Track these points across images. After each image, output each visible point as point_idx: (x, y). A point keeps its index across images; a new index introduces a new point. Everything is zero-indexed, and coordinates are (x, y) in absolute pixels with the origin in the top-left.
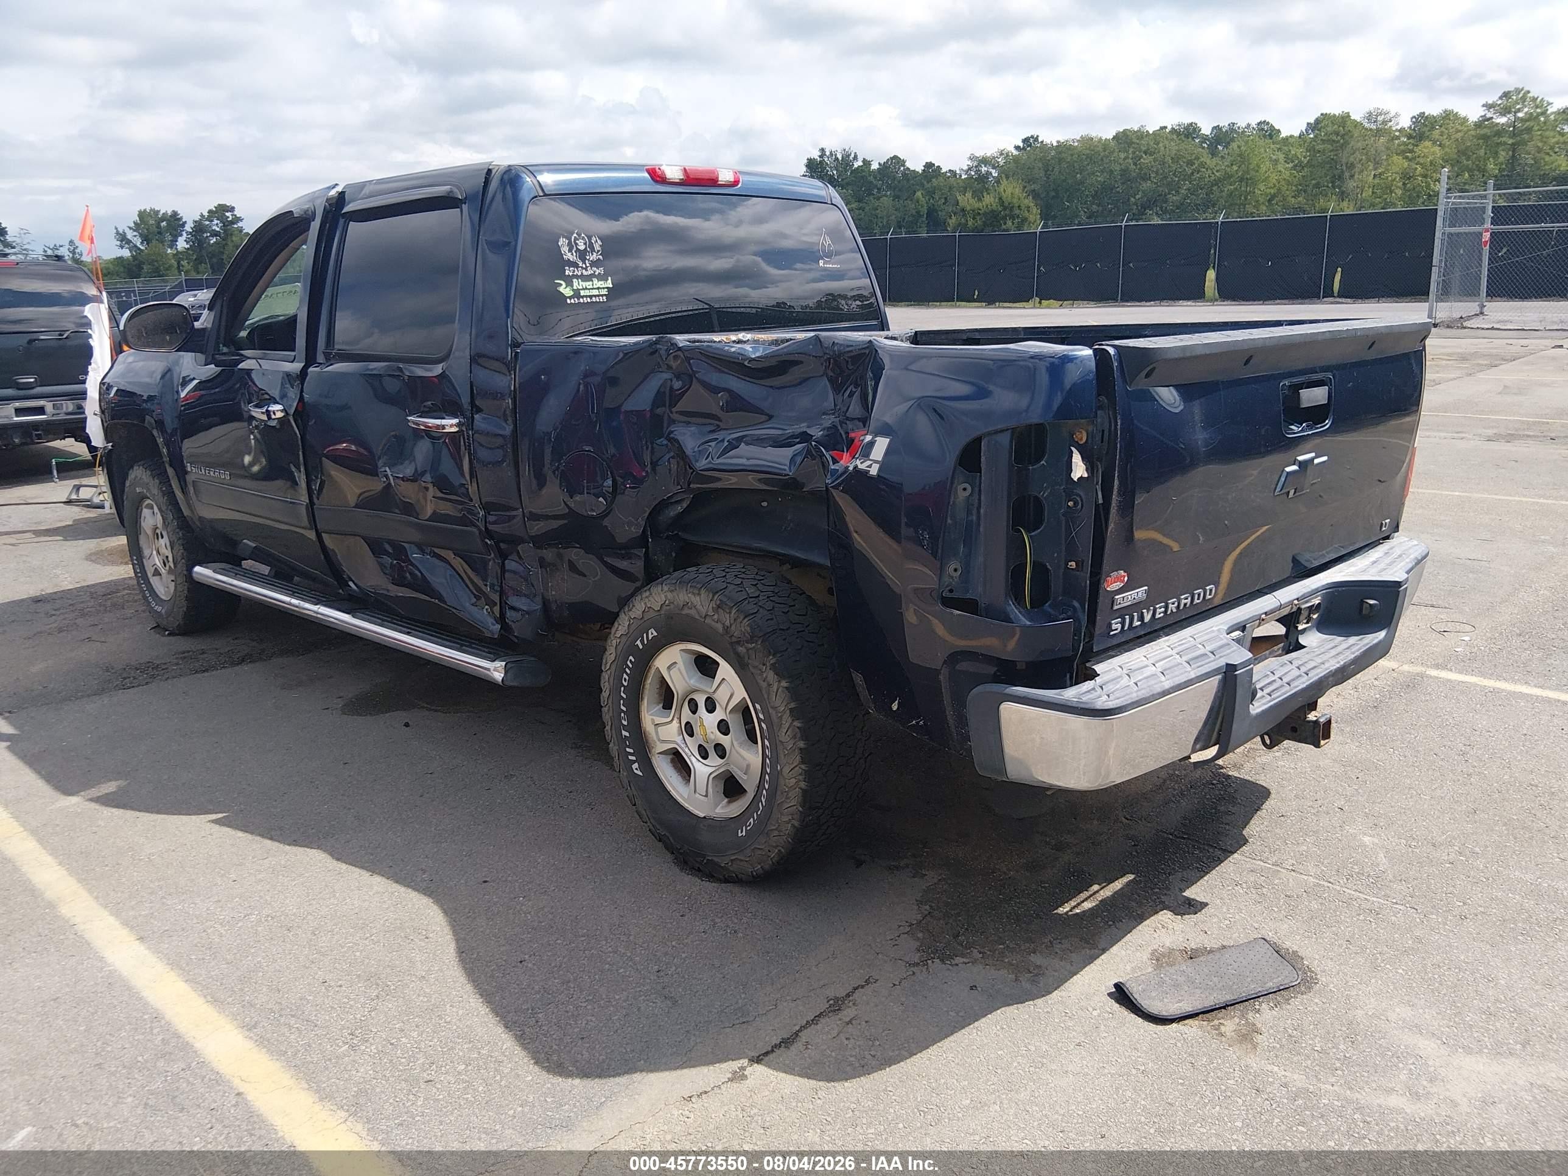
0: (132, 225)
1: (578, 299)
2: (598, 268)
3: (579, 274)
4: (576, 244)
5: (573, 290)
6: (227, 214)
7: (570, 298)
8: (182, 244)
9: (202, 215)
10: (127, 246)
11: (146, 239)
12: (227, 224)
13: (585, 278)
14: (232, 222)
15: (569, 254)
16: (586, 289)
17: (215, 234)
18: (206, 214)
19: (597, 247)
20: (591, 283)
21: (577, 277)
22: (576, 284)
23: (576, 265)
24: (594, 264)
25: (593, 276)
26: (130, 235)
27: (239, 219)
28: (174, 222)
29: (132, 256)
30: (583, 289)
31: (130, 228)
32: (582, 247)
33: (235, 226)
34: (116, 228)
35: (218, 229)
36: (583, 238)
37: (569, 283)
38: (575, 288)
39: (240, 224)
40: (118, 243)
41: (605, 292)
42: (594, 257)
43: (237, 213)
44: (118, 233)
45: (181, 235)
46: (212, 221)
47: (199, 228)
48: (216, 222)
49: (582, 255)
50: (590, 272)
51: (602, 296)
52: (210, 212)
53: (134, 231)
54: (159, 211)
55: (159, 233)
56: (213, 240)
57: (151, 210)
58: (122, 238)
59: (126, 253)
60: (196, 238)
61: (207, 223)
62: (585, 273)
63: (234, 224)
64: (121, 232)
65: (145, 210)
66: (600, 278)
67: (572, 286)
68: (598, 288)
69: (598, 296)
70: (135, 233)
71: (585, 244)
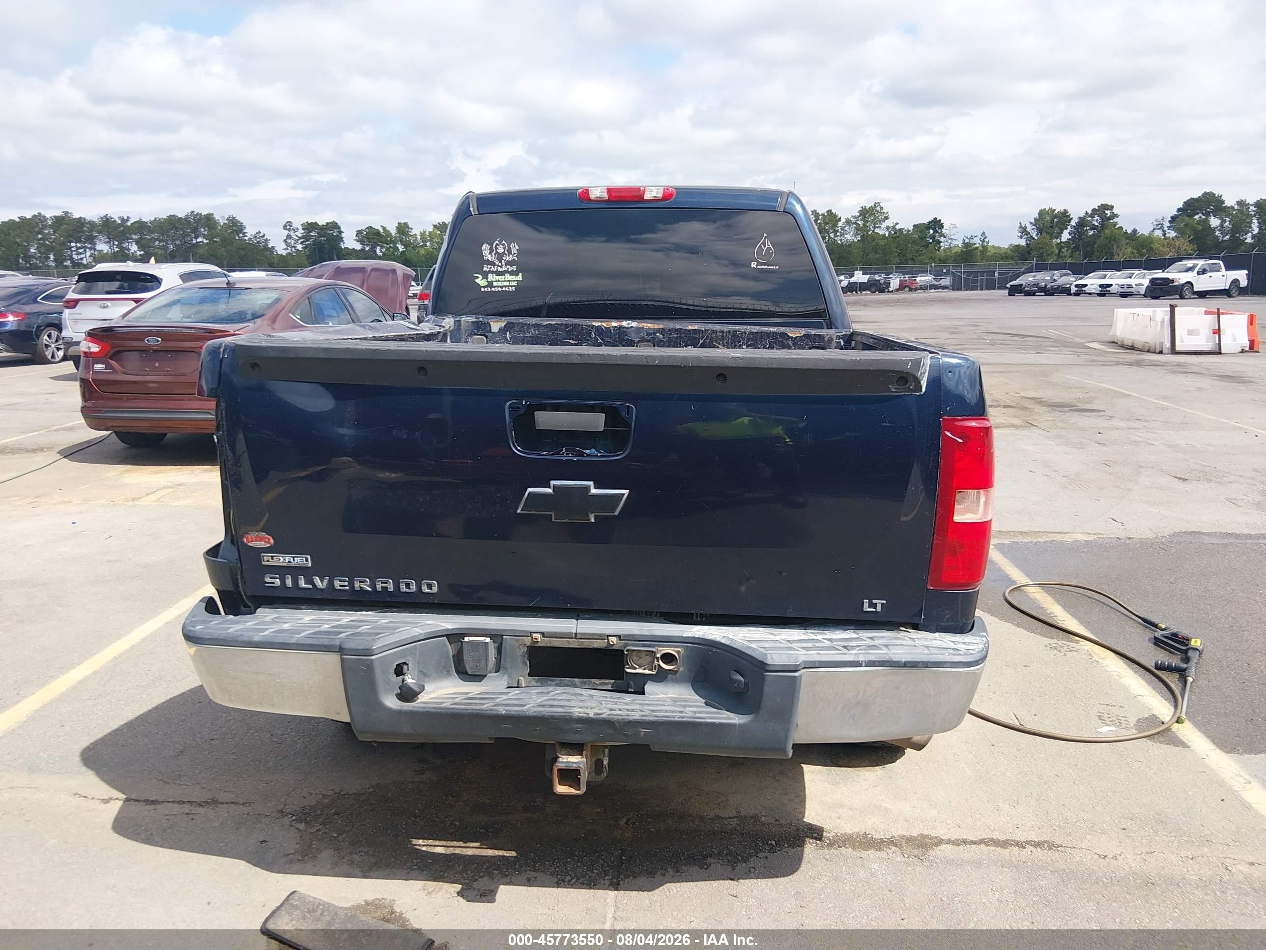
0: (1033, 221)
1: (491, 288)
2: (511, 266)
3: (495, 270)
4: (496, 249)
5: (488, 282)
6: (1106, 212)
7: (484, 287)
8: (1066, 236)
9: (1087, 213)
10: (1026, 236)
11: (1040, 231)
12: (1105, 220)
13: (498, 273)
14: (1109, 218)
15: (489, 256)
16: (499, 281)
17: (1094, 228)
18: (1090, 212)
19: (514, 251)
20: (503, 277)
21: (492, 272)
22: (491, 277)
23: (493, 264)
24: (508, 263)
25: (507, 272)
26: (1029, 228)
27: (1116, 216)
28: (1064, 218)
29: (1027, 244)
30: (496, 281)
31: (1031, 223)
32: (501, 250)
33: (1111, 221)
34: (1020, 223)
35: (1096, 224)
36: (503, 245)
37: (485, 276)
38: (489, 280)
39: (1115, 220)
40: (1020, 234)
41: (515, 284)
42: (509, 258)
43: (1115, 211)
44: (1021, 227)
45: (1067, 229)
46: (1094, 217)
47: (1082, 222)
48: (1096, 218)
49: (500, 257)
50: (504, 269)
51: (512, 286)
52: (1094, 210)
53: (1034, 225)
54: (1055, 210)
55: (1052, 227)
56: (1091, 233)
57: (1050, 209)
58: (1024, 231)
59: (1023, 242)
60: (1078, 231)
61: (1090, 219)
62: (500, 269)
63: (1110, 220)
64: (1023, 226)
65: (1045, 209)
66: (512, 273)
67: (487, 279)
68: (509, 281)
69: (508, 286)
70: (1034, 227)
71: (504, 248)
